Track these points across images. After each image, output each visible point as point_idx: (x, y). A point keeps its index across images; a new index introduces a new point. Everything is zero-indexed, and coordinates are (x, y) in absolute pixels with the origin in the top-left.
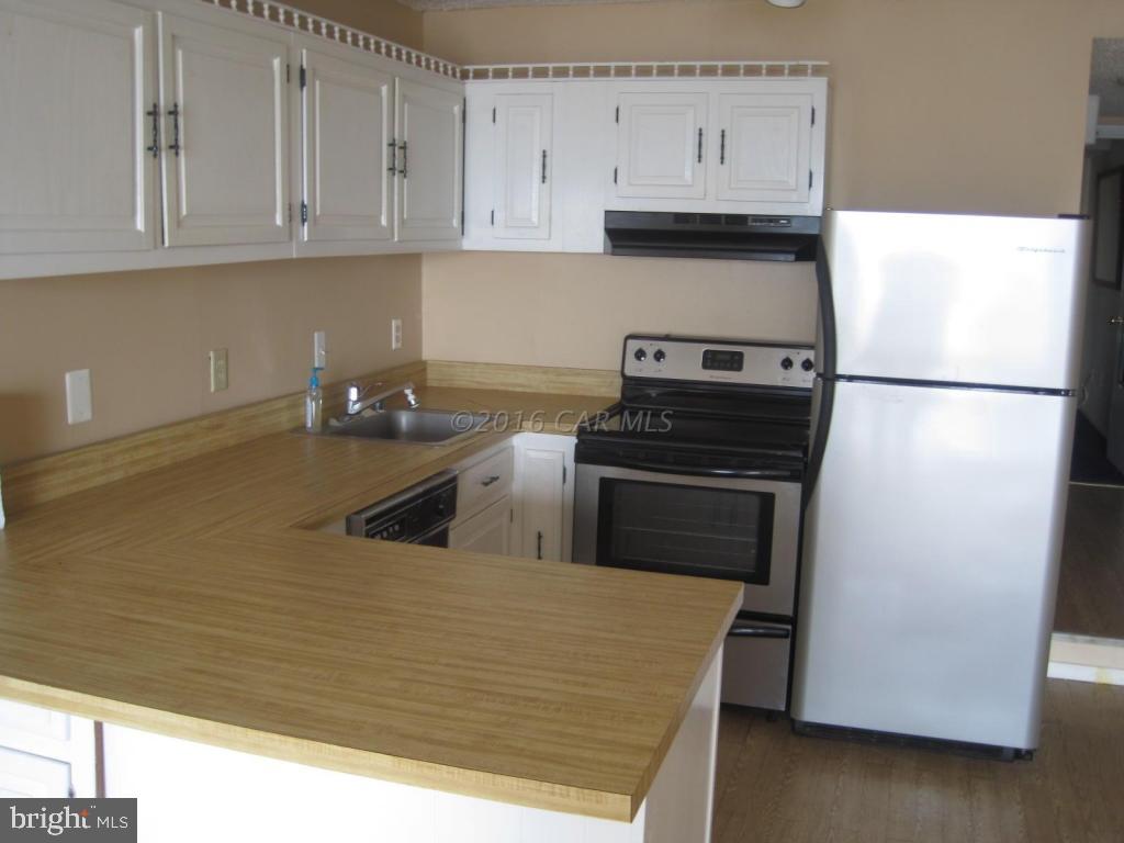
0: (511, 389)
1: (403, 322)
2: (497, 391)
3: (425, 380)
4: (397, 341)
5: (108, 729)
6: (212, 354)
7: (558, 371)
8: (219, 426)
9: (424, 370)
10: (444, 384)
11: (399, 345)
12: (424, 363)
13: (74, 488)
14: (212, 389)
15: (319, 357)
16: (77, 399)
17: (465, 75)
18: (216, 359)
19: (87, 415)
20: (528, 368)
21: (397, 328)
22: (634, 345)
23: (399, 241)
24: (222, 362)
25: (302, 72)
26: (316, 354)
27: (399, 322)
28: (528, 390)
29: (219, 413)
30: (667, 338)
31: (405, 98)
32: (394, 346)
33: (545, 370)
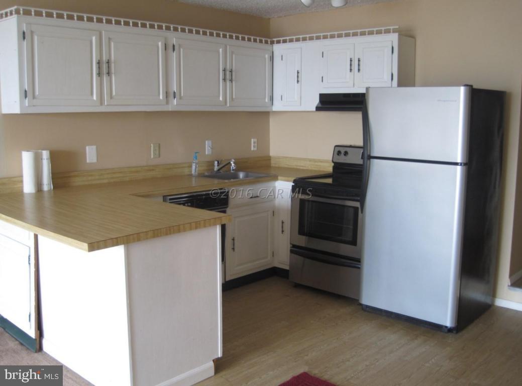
0: (298, 168)
1: (258, 140)
2: (294, 168)
3: (270, 163)
4: (254, 147)
5: (40, 238)
6: (152, 145)
7: (315, 161)
8: (153, 170)
9: (270, 160)
10: (277, 166)
11: (256, 149)
12: (270, 157)
13: (87, 183)
14: (152, 157)
15: (208, 150)
16: (91, 155)
17: (272, 43)
18: (154, 147)
19: (95, 160)
20: (305, 159)
21: (254, 143)
22: (338, 149)
23: (229, 106)
24: (157, 148)
25: (174, 46)
26: (207, 149)
27: (256, 140)
28: (304, 168)
29: (153, 166)
30: (351, 147)
31: (232, 53)
32: (252, 149)
33: (310, 160)
